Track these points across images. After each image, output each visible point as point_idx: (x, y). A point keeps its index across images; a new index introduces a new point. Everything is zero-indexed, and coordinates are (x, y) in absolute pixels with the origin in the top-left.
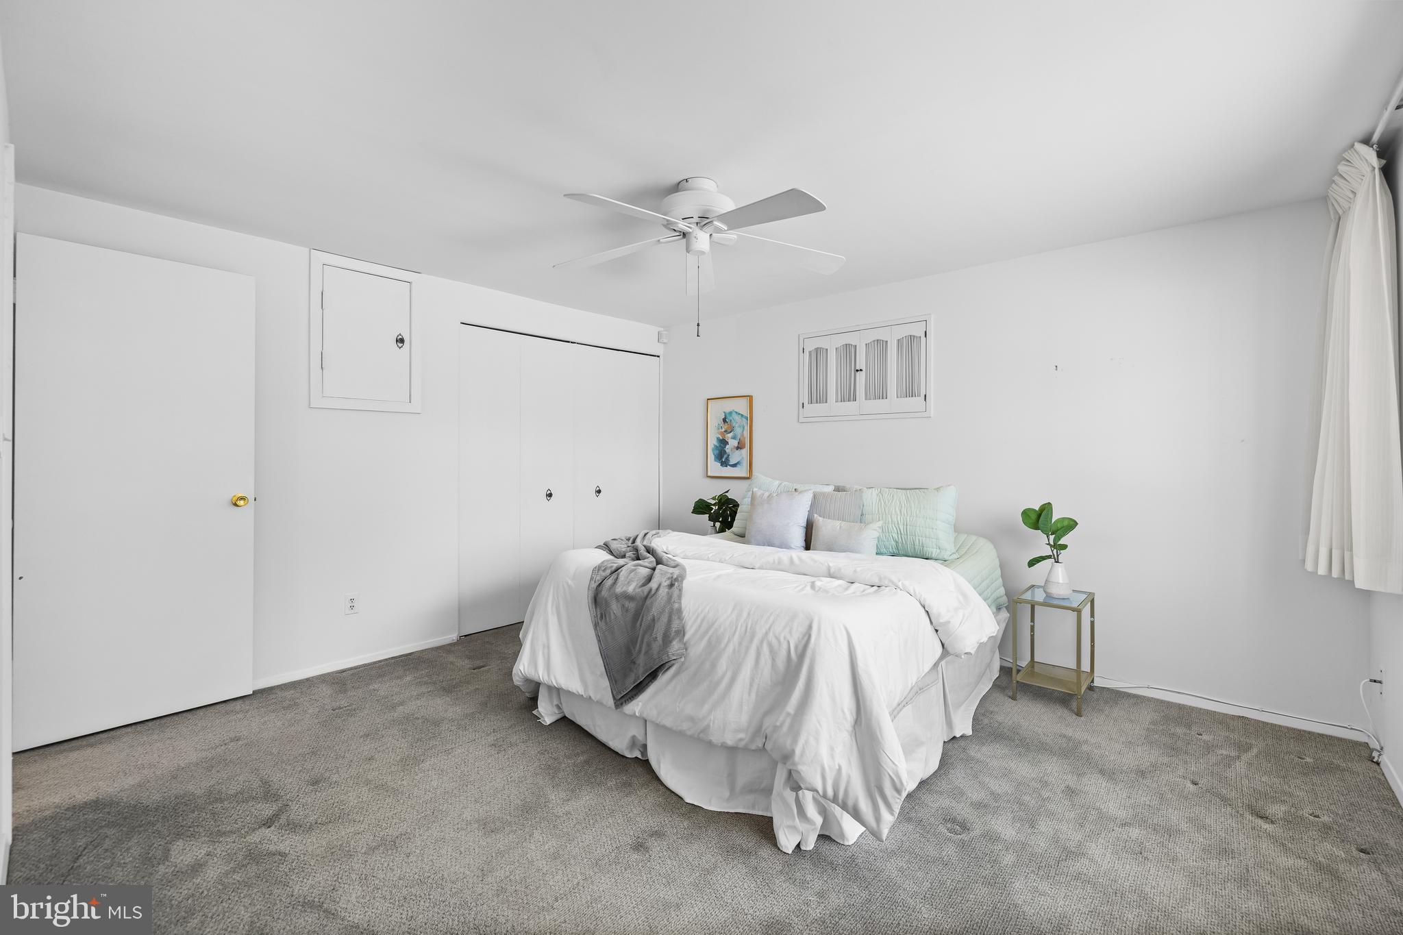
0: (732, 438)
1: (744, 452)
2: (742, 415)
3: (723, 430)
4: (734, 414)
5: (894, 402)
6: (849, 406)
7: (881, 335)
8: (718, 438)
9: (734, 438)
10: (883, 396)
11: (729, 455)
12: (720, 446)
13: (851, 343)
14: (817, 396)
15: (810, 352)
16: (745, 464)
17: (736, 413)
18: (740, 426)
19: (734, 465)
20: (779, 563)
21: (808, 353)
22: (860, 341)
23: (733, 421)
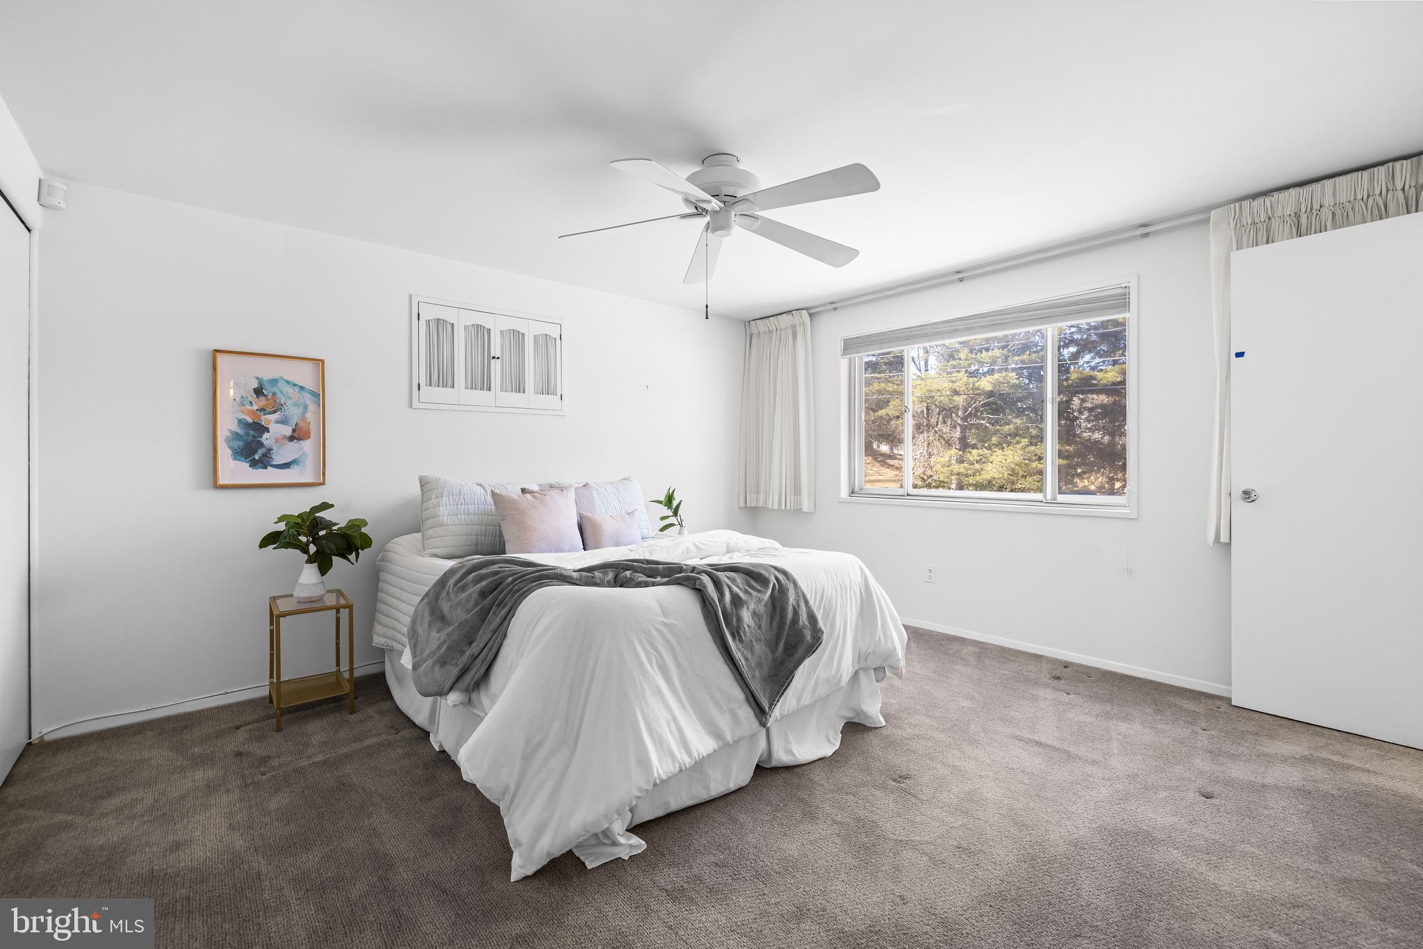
0: (277, 422)
1: (307, 445)
2: (302, 388)
3: (255, 407)
4: (281, 384)
5: (530, 397)
6: (480, 396)
7: (520, 326)
8: (240, 421)
9: (284, 422)
10: (520, 388)
11: (270, 450)
12: (247, 434)
13: (483, 324)
14: (442, 377)
15: (428, 322)
16: (309, 463)
17: (288, 382)
18: (296, 405)
19: (286, 466)
20: (688, 552)
21: (425, 322)
22: (497, 326)
23: (279, 394)
